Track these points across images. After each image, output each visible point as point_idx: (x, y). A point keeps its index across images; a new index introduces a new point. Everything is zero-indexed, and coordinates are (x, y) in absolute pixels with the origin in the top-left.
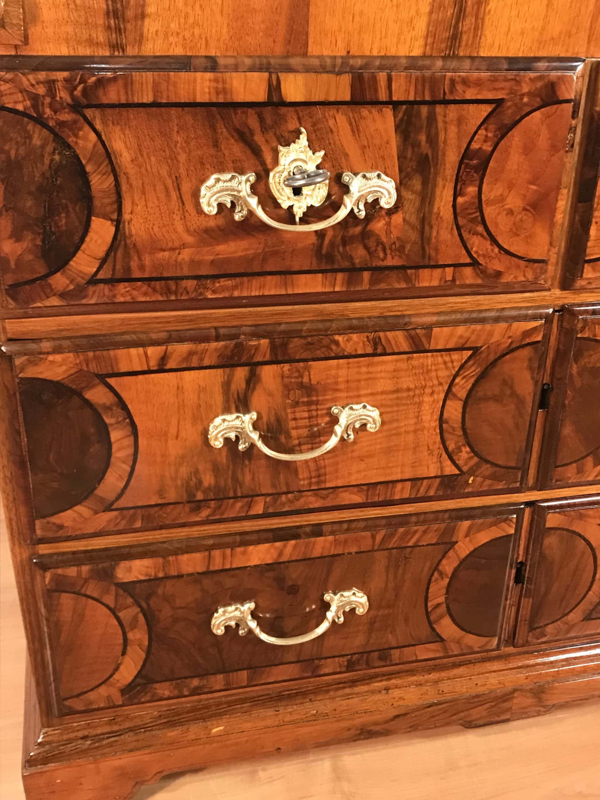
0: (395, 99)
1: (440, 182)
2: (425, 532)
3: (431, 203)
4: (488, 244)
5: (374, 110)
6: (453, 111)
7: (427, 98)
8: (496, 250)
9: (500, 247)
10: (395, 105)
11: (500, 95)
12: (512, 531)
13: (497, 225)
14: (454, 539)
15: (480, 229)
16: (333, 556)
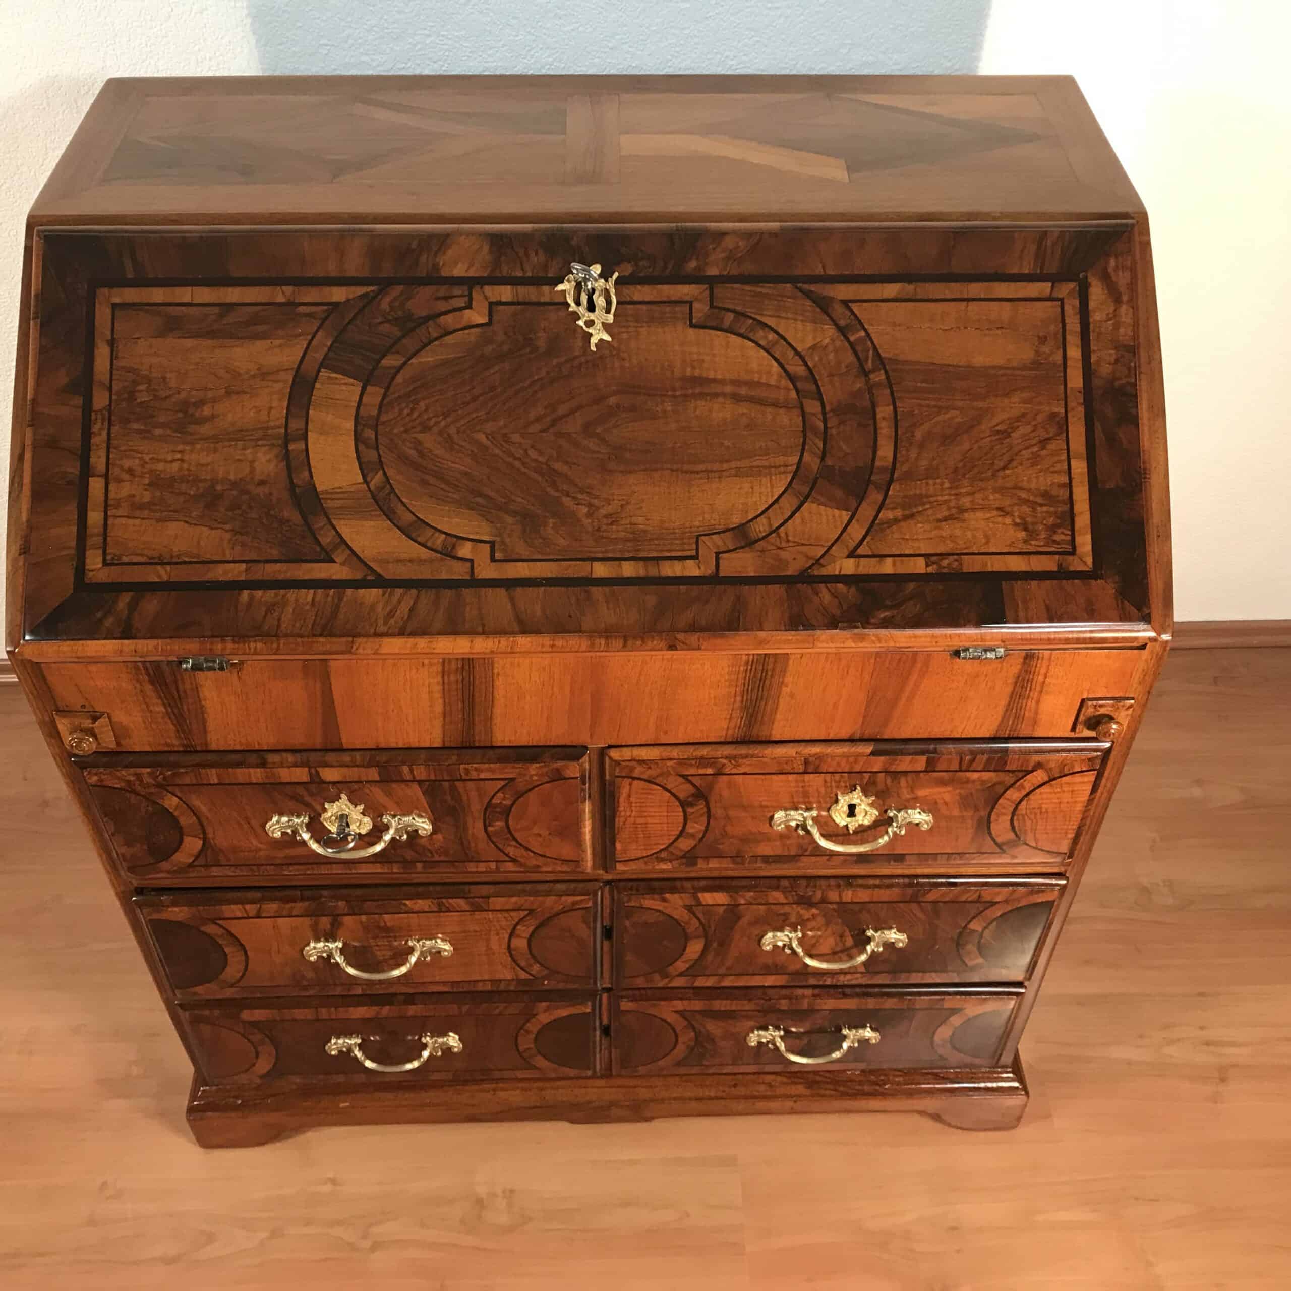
0: (418, 778)
1: (470, 821)
2: (506, 1007)
3: (466, 829)
4: (523, 851)
5: (403, 785)
6: (470, 784)
7: (446, 778)
8: (532, 854)
9: (534, 853)
10: (420, 782)
11: (511, 776)
12: (588, 1010)
13: (528, 842)
14: (535, 1012)
15: (514, 843)
16: (426, 1016)
